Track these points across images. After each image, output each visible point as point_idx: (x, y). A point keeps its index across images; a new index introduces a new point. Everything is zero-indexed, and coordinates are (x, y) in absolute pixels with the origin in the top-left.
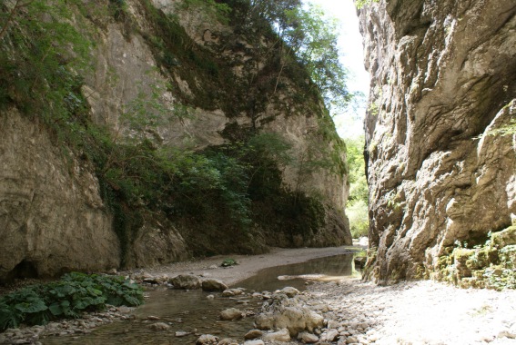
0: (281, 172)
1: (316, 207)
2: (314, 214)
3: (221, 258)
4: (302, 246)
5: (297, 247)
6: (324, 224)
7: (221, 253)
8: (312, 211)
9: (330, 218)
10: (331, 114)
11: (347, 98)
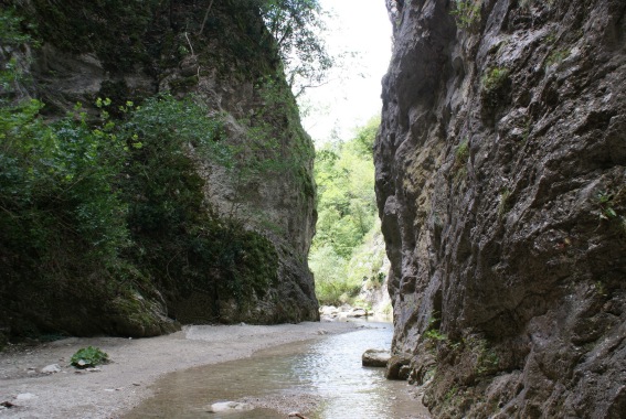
0: (203, 183)
1: (263, 249)
2: (259, 262)
3: (74, 344)
4: (236, 321)
5: (226, 323)
6: (276, 282)
7: (74, 334)
8: (256, 256)
9: (286, 271)
10: (295, 91)
11: (326, 63)
